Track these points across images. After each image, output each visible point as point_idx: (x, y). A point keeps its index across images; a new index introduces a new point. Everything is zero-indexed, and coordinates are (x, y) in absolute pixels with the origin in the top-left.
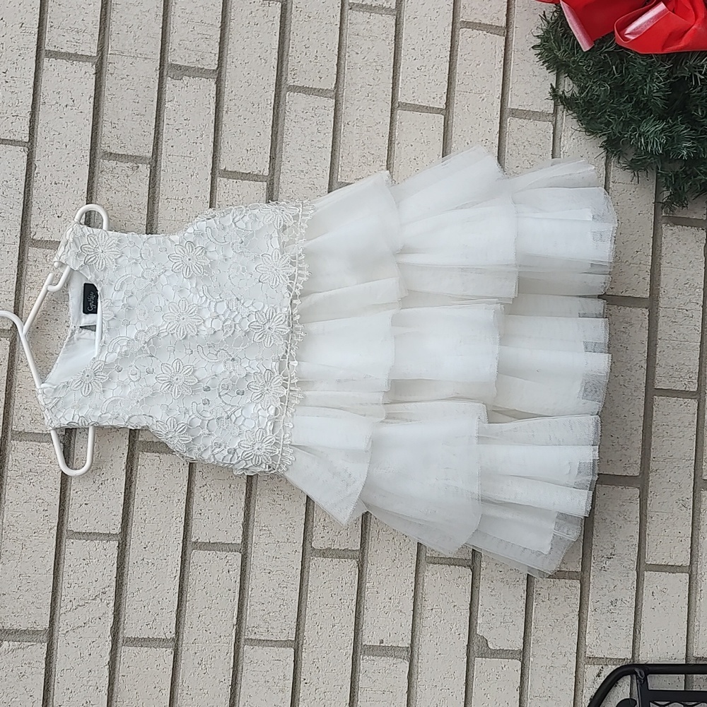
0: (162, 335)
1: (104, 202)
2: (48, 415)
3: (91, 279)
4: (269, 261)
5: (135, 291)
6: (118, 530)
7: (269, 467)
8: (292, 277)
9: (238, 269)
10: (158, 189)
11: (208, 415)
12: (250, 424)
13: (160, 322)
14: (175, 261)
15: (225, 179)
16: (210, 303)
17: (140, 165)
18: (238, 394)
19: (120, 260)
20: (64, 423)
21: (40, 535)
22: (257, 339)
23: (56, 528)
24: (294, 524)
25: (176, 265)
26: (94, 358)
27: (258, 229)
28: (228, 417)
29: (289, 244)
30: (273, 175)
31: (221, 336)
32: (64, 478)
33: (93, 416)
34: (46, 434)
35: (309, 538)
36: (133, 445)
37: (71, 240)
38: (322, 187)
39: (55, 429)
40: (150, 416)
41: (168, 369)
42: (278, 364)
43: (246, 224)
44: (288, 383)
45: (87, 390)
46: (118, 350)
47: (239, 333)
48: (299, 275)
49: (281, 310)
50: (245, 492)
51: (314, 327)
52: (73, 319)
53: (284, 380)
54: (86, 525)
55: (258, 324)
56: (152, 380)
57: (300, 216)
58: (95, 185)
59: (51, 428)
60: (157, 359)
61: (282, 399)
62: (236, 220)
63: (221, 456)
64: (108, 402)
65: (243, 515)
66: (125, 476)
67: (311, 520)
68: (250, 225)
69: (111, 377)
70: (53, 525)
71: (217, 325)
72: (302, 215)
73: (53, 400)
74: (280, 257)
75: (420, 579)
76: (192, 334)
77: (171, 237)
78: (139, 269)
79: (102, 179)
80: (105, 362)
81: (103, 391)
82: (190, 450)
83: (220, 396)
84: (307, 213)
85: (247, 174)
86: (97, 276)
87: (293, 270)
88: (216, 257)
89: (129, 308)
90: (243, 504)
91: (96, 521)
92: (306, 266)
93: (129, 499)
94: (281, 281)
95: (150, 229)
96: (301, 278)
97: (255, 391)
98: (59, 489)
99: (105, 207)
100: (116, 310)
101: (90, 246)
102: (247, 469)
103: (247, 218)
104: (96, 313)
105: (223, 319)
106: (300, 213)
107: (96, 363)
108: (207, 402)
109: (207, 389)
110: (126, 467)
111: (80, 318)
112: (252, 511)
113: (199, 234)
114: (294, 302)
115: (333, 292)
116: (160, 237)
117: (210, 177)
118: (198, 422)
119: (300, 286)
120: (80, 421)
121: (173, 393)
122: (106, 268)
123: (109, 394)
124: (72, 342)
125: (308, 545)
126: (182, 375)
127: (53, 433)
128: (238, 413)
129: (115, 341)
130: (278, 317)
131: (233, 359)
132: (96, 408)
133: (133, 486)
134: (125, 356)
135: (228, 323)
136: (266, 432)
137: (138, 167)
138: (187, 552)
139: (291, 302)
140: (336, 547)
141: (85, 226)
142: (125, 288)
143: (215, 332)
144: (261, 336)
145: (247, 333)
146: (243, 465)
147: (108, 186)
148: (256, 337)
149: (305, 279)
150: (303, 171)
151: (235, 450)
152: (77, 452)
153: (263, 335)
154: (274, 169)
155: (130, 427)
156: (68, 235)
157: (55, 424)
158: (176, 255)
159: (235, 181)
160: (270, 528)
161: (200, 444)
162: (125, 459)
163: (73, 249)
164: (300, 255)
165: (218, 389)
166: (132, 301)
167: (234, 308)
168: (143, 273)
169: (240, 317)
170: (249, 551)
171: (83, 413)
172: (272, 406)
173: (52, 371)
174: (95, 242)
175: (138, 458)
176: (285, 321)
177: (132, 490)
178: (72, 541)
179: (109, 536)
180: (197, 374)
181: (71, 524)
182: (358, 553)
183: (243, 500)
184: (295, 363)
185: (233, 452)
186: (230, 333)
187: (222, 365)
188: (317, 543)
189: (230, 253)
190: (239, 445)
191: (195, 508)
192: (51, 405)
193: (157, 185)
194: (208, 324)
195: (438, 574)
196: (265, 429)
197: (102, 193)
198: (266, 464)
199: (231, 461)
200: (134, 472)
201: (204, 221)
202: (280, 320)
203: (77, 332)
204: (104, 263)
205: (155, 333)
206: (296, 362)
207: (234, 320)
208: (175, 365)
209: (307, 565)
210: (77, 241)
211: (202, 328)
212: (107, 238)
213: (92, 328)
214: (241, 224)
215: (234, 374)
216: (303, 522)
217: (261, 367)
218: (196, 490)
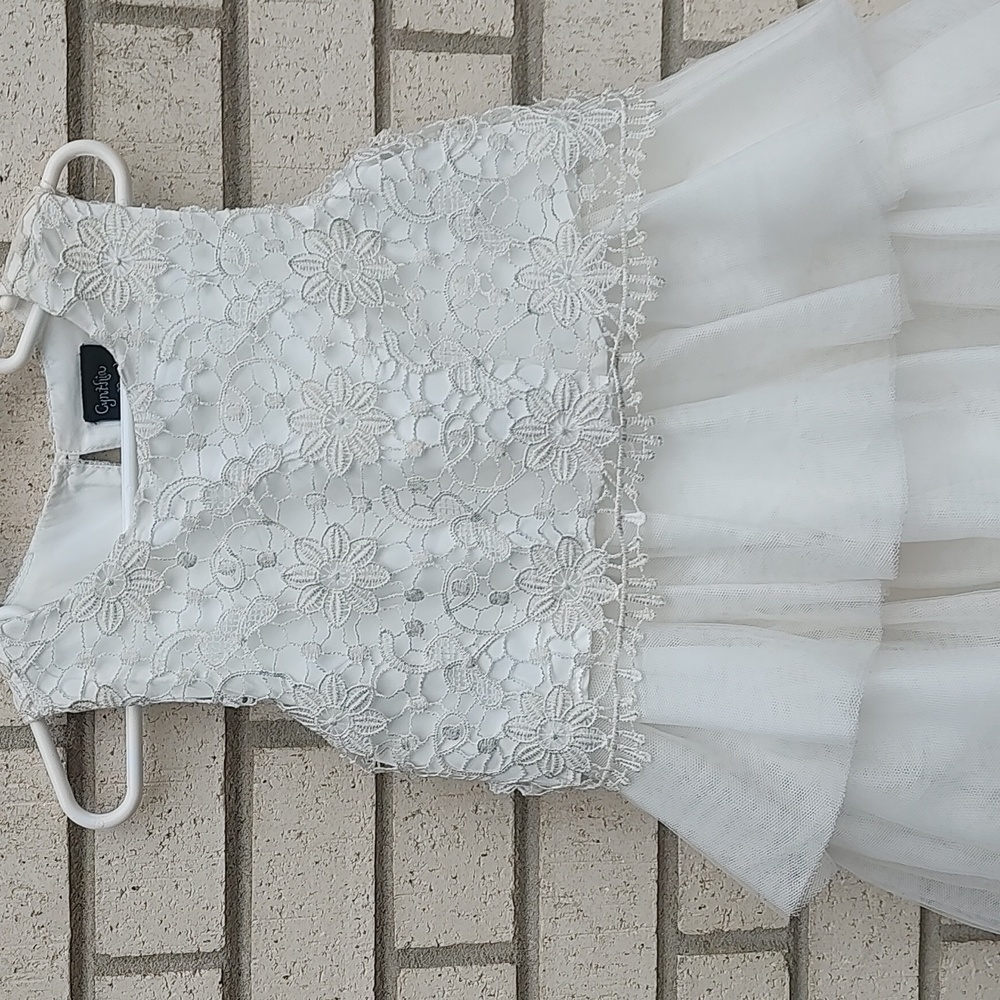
0: (292, 467)
1: (113, 132)
2: (20, 686)
3: (95, 333)
4: (548, 257)
5: (213, 359)
6: (216, 941)
7: (584, 777)
8: (614, 294)
9: (471, 284)
10: (244, 91)
11: (422, 659)
12: (531, 677)
13: (282, 433)
14: (307, 274)
15: (409, 53)
16: (407, 376)
17: (196, 32)
18: (494, 602)
19: (167, 281)
20: (63, 704)
21: (30, 975)
22: (533, 461)
23: (67, 953)
24: (633, 882)
25: (310, 284)
26: (124, 536)
27: (514, 172)
28: (474, 663)
29: (597, 206)
30: (524, 35)
31: (441, 459)
32: (76, 834)
33: (134, 682)
34: (20, 729)
35: (669, 911)
36: (236, 733)
37: (37, 237)
38: (647, 57)
39: (41, 719)
40: (279, 675)
41: (312, 553)
42: (592, 522)
43: (482, 162)
44: (622, 567)
45: (111, 619)
46: (182, 513)
47: (487, 450)
48: (632, 287)
49: (592, 384)
50: (512, 818)
51: (678, 420)
52: (62, 438)
53: (611, 561)
54: (139, 939)
55: (533, 423)
56: (273, 581)
57: (623, 133)
58: (86, 91)
59: (31, 719)
60: (284, 528)
61: (609, 610)
62: (456, 153)
63: (463, 756)
64: (168, 645)
65: (512, 874)
66: (222, 810)
67: (670, 870)
68: (491, 166)
69: (170, 581)
70: (59, 946)
71: (430, 432)
72: (628, 129)
73: (28, 649)
74: (577, 246)
75: (930, 978)
76: (368, 460)
77: (294, 212)
78: (218, 302)
79: (102, 74)
80: (152, 544)
81: (154, 617)
82: (382, 749)
83: (448, 611)
84: (642, 121)
85: (461, 36)
86: (111, 327)
87: (614, 275)
88: (411, 254)
89: (201, 404)
90: (510, 849)
91: (163, 926)
92: (649, 262)
93: (237, 864)
94: (586, 307)
95: (234, 194)
96: (638, 296)
97: (537, 591)
98: (66, 859)
99: (116, 145)
100: (169, 410)
101: (87, 250)
102: (527, 784)
103: (483, 149)
104: (119, 419)
105: (445, 415)
106: (622, 124)
107: (130, 550)
108: (415, 629)
109: (416, 596)
110: (224, 789)
111: (77, 434)
112: (531, 861)
113: (365, 199)
114: (624, 358)
115: (722, 325)
116: (265, 214)
117: (370, 51)
118: (397, 680)
119: (639, 317)
120: (101, 698)
121: (329, 611)
122: (132, 305)
123: (170, 625)
124: (64, 496)
125: (669, 930)
126: (349, 564)
127: (37, 730)
128: (497, 650)
129: (172, 490)
130: (585, 401)
131: (476, 517)
132: (139, 662)
133: (244, 830)
134: (198, 526)
135: (459, 425)
136: (572, 694)
137: (190, 36)
138: (387, 975)
139: (617, 360)
140: (734, 925)
141: (71, 200)
142: (185, 354)
143: (426, 451)
144: (543, 453)
145: (507, 449)
146: (518, 774)
147: (121, 91)
148: (532, 456)
149: (649, 296)
150: (596, 20)
151: (496, 742)
152: (102, 763)
153: (550, 449)
154: (526, 20)
155: (227, 703)
156: (29, 225)
157: (40, 707)
158: (308, 257)
159: (434, 55)
160: (577, 899)
161: (406, 731)
162: (222, 771)
163: (43, 261)
164: (631, 235)
165: (444, 595)
166: (209, 384)
167: (471, 386)
168: (228, 309)
169: (487, 409)
170: (532, 954)
171: (108, 676)
172: (582, 628)
173: (22, 573)
174: (97, 238)
175: (251, 764)
176: (606, 409)
177: (244, 840)
178: (109, 978)
179: (196, 960)
180: (388, 558)
181: (104, 939)
182: (785, 934)
183: (510, 839)
184: (637, 518)
185: (490, 746)
186: (465, 451)
187: (447, 532)
188: (690, 922)
189: (447, 243)
190: (506, 729)
191: (398, 870)
192: (23, 664)
193: (241, 81)
194: (406, 431)
195: (971, 963)
196: (569, 688)
197: (106, 111)
198: (575, 772)
199: (486, 769)
200: (244, 797)
201: (375, 162)
202: (591, 408)
203: (73, 470)
204: (127, 291)
205: (272, 464)
206: (639, 513)
207: (472, 417)
208: (328, 540)
209: (669, 976)
210: (54, 241)
211: (391, 441)
212: (128, 225)
213: (109, 456)
214: (471, 165)
215: (480, 553)
216: (654, 875)
217: (549, 532)
218: (396, 827)
